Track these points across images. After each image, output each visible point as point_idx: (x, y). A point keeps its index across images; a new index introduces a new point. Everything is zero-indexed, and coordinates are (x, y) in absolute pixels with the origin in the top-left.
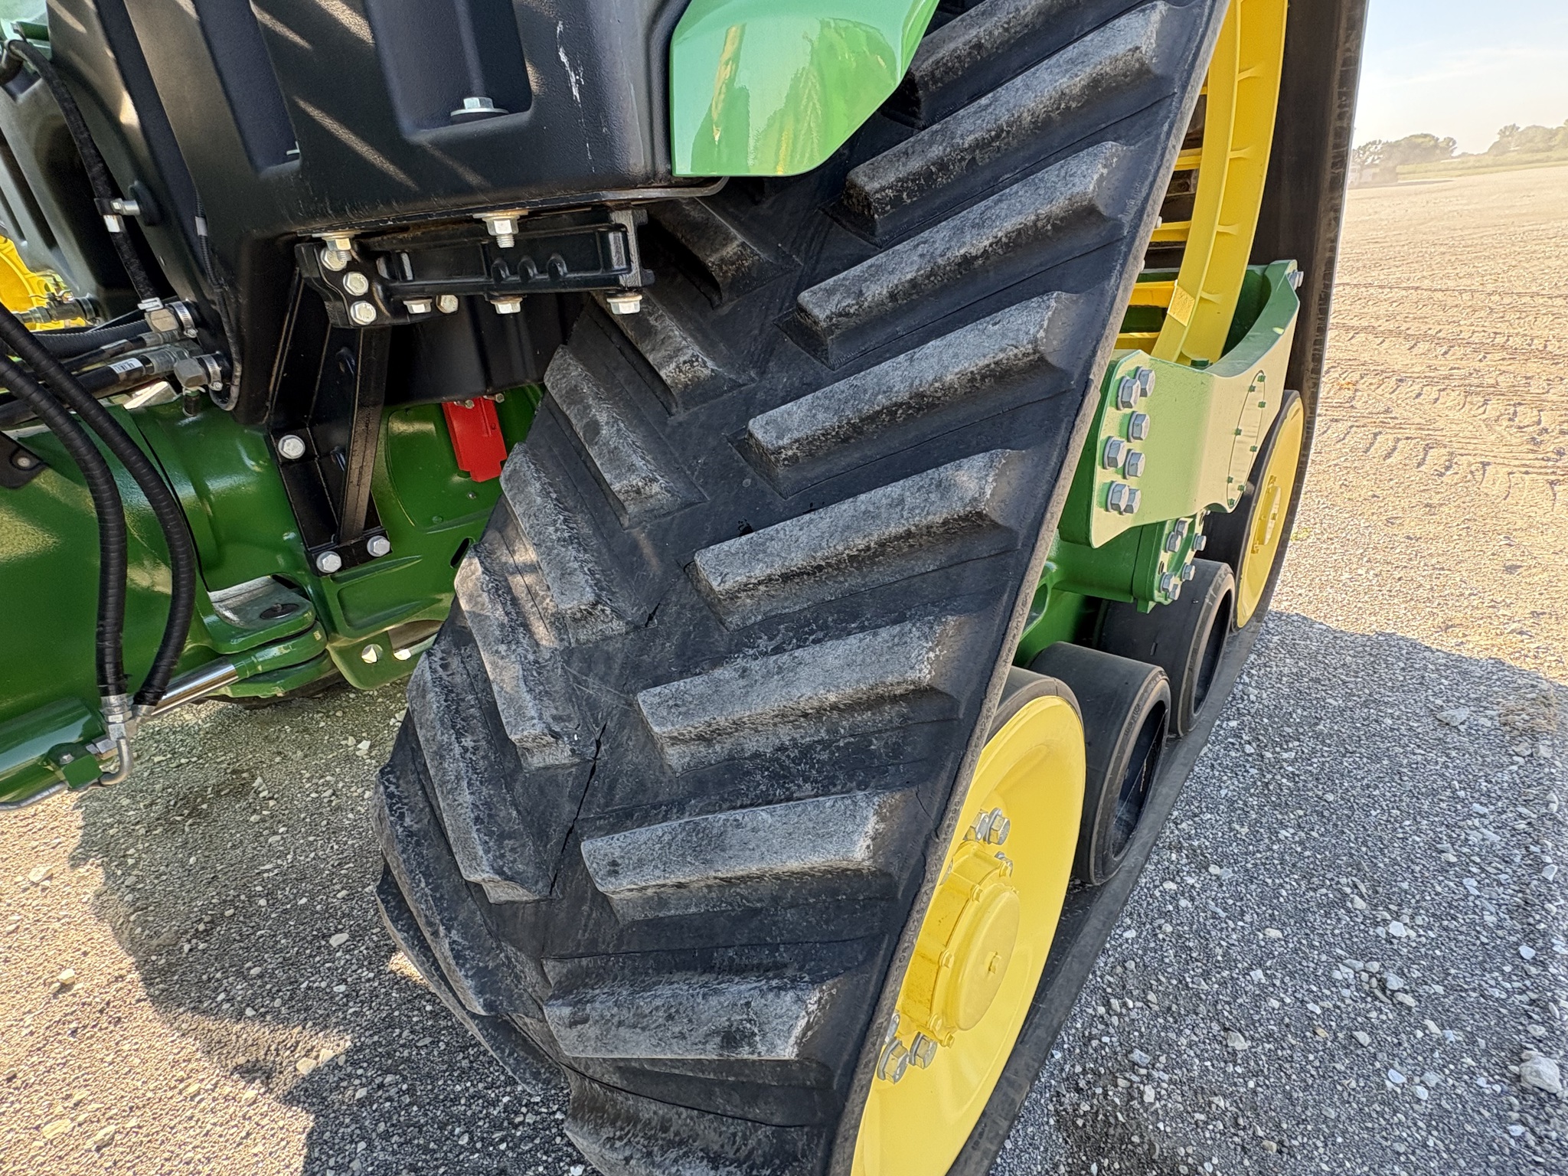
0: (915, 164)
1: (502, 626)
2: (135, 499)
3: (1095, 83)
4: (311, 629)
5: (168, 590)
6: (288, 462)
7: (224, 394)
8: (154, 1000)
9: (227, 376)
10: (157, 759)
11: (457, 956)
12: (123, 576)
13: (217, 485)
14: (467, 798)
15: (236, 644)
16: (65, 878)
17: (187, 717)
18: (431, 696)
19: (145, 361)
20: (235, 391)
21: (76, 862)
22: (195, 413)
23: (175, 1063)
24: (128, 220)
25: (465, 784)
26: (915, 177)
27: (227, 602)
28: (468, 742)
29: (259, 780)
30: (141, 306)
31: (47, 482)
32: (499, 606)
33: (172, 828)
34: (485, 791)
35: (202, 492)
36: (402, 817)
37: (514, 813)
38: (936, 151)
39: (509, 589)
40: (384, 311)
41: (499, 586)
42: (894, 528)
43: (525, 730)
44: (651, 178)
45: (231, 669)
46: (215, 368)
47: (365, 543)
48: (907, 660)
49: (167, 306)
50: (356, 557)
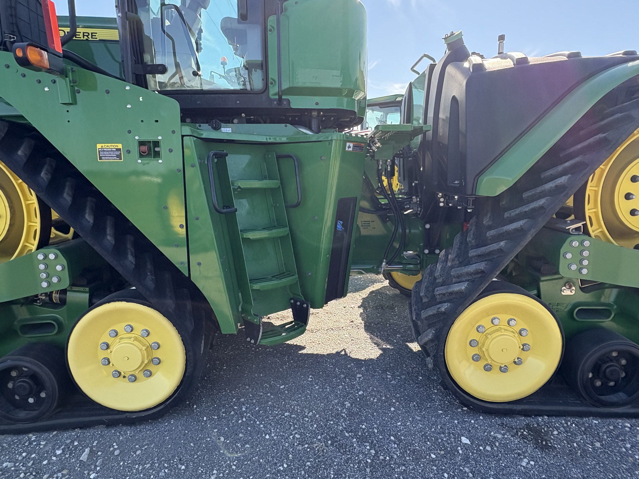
0: (530, 194)
2: (400, 230)
3: (556, 186)
4: (418, 264)
5: (398, 247)
6: (425, 229)
7: (419, 214)
8: (365, 329)
9: (421, 211)
10: (379, 297)
11: (415, 309)
12: (392, 243)
13: (413, 231)
14: (426, 284)
15: (404, 262)
16: (356, 309)
17: (388, 292)
19: (410, 206)
20: (421, 213)
21: (359, 307)
22: (414, 216)
23: (365, 337)
24: (416, 184)
26: (530, 196)
27: (407, 255)
28: (430, 278)
29: (396, 308)
30: (413, 198)
31: (389, 224)
32: (444, 258)
33: (377, 309)
34: (429, 285)
35: (410, 231)
38: (533, 192)
39: (448, 256)
40: (445, 205)
41: (447, 255)
42: (491, 249)
43: (437, 274)
44: (472, 195)
45: (402, 266)
46: (419, 209)
47: (435, 250)
48: (482, 266)
49: (416, 198)
50: (432, 252)
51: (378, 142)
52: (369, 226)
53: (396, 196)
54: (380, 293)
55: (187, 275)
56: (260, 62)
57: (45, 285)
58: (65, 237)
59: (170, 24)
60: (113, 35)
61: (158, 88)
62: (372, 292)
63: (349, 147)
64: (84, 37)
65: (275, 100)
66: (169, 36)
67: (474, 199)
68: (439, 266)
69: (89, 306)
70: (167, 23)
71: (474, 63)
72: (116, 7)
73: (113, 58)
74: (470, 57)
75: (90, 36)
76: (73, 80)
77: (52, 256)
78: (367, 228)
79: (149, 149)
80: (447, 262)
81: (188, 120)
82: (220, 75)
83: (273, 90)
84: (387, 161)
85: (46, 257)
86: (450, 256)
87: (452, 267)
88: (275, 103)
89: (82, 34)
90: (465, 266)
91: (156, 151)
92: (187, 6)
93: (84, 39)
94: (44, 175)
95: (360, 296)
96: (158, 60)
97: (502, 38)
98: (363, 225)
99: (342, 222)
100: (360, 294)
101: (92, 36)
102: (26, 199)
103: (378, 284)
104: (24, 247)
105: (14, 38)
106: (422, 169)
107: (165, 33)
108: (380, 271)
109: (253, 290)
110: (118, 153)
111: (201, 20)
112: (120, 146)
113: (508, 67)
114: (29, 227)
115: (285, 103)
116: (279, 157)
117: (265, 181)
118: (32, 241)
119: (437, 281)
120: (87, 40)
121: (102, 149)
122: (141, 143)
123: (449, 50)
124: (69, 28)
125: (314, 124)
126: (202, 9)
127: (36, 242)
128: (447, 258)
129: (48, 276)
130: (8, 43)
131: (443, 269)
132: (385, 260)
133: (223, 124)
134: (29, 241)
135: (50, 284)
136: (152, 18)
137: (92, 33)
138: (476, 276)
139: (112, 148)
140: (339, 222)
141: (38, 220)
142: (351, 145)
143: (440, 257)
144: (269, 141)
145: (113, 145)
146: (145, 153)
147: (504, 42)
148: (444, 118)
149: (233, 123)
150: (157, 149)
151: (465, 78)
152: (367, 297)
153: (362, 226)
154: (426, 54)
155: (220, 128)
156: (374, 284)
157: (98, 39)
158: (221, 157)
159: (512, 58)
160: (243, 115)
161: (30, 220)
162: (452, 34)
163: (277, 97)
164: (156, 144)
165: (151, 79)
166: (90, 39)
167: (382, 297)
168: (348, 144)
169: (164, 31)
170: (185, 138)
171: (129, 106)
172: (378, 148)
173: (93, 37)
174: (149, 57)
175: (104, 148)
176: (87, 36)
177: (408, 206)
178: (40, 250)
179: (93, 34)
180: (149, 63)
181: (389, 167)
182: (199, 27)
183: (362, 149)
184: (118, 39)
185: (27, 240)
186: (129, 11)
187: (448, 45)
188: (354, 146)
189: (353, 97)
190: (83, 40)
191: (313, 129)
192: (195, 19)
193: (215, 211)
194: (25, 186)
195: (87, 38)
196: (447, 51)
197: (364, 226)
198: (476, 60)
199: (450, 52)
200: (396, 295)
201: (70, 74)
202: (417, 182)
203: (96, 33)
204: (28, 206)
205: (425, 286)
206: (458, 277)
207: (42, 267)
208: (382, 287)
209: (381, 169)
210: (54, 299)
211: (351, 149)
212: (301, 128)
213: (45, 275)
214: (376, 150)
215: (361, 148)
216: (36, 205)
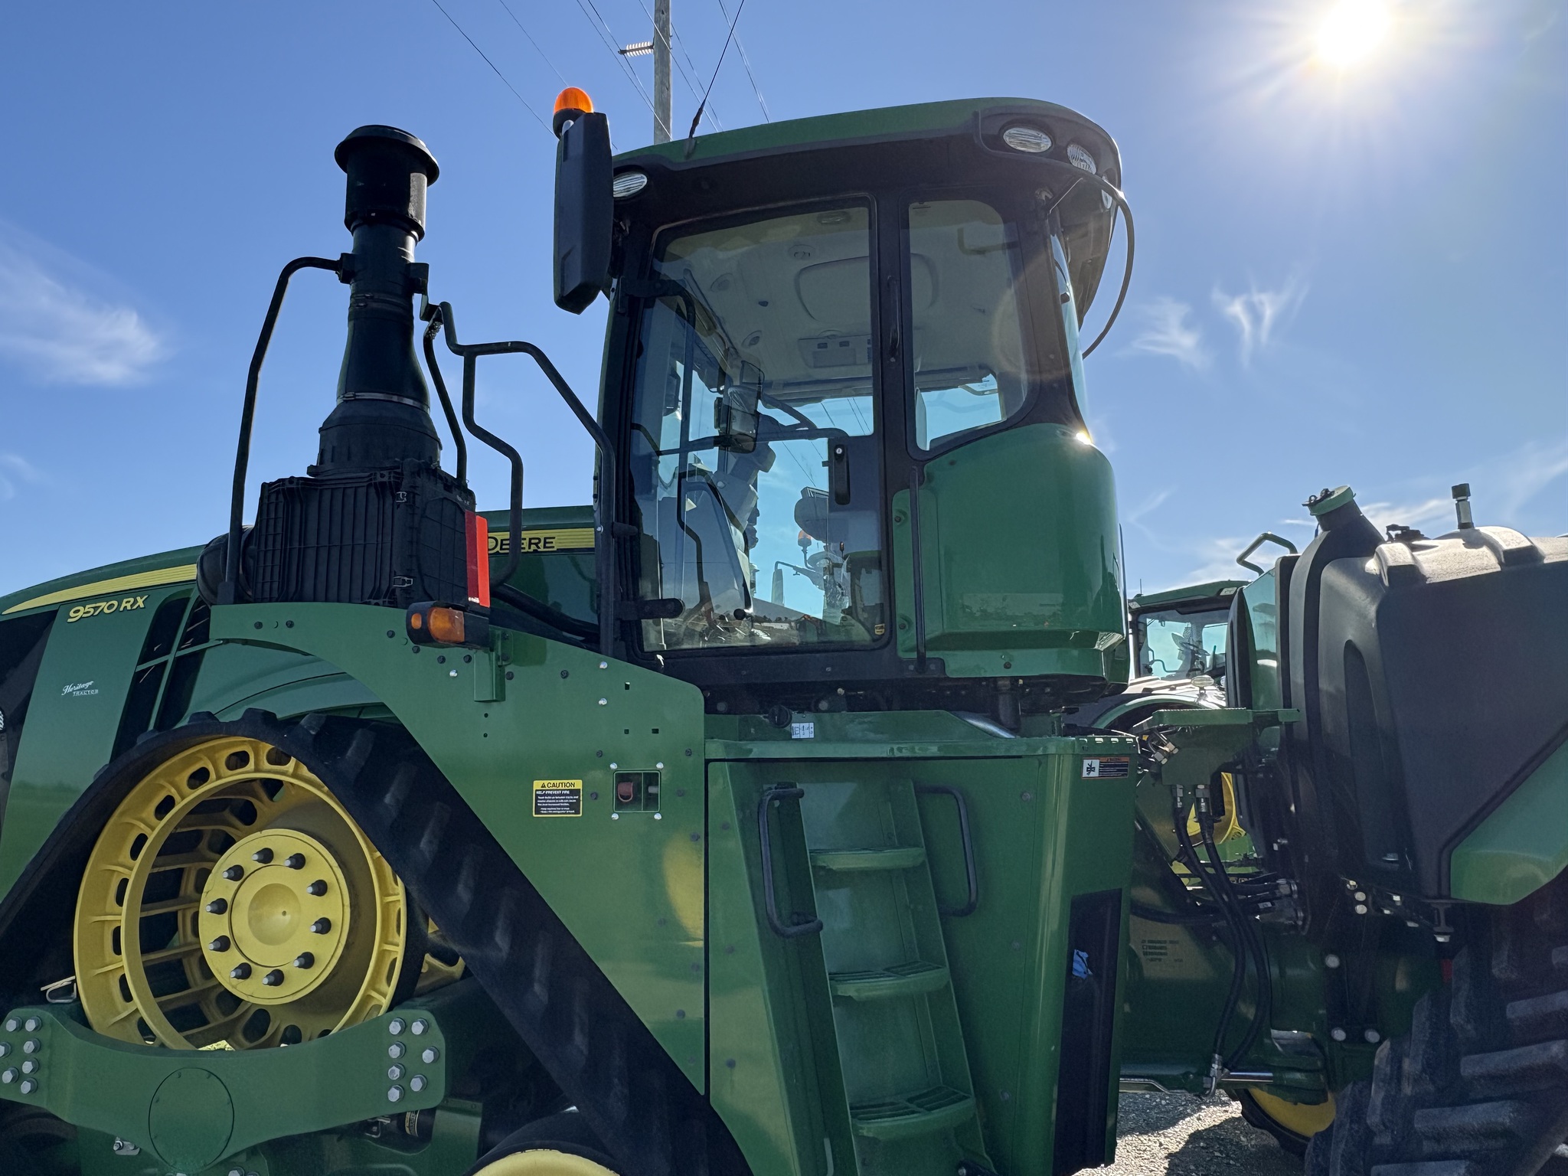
1: (1385, 1075)
2: (1251, 967)
4: (1318, 1071)
5: (1252, 1017)
6: (1327, 969)
7: (1303, 928)
9: (1304, 920)
10: (1217, 1154)
12: (1234, 1005)
13: (1291, 972)
14: (1342, 1146)
15: (1277, 1061)
17: (1243, 1139)
18: (1346, 1100)
19: (1273, 904)
20: (1307, 927)
24: (1281, 846)
25: (1344, 1141)
27: (1282, 1041)
28: (1355, 1127)
30: (1278, 882)
31: (1219, 949)
32: (1389, 1066)
34: (1352, 1150)
35: (1282, 973)
36: (1317, 1156)
37: (1362, 1163)
39: (1400, 1062)
40: (1373, 911)
41: (1396, 1060)
42: (1525, 1063)
43: (1373, 1119)
44: (1440, 897)
45: (1270, 1074)
46: (1301, 914)
47: (1364, 1030)
48: (1503, 1114)
49: (1289, 884)
50: (1356, 1037)
51: (1168, 741)
52: (1165, 954)
53: (1230, 870)
54: (1221, 1141)
55: (702, 1092)
56: (876, 555)
57: (394, 1095)
58: (447, 972)
59: (695, 506)
60: (583, 538)
61: (663, 643)
62: (1195, 1137)
63: (1091, 769)
64: (530, 548)
65: (910, 661)
66: (690, 532)
67: (1449, 906)
68: (1376, 1092)
69: (479, 1155)
70: (690, 505)
71: (1391, 563)
72: (595, 478)
73: (581, 573)
74: (1383, 546)
75: (541, 545)
76: (503, 654)
77: (417, 1028)
78: (1160, 960)
79: (637, 789)
80: (1399, 1081)
81: (722, 706)
82: (795, 568)
83: (906, 640)
84: (1195, 787)
85: (406, 1027)
86: (1406, 1064)
87: (1419, 1102)
88: (912, 667)
89: (528, 539)
90: (1453, 1105)
91: (650, 794)
92: (729, 472)
93: (529, 550)
94: (426, 845)
95: (1161, 1145)
96: (668, 591)
97: (1461, 492)
98: (1148, 950)
99: (1085, 955)
100: (1162, 1140)
101: (545, 543)
102: (385, 893)
103: (1212, 1108)
104: (367, 998)
105: (409, 582)
106: (1293, 808)
107: (683, 528)
108: (1209, 1086)
109: (861, 1138)
110: (573, 799)
111: (757, 494)
112: (578, 784)
113: (1485, 572)
114: (382, 954)
115: (932, 667)
116: (921, 791)
117: (888, 853)
118: (383, 986)
119: (1377, 1141)
120: (535, 551)
121: (542, 790)
122: (622, 778)
123: (1324, 529)
124: (508, 533)
125: (1004, 708)
126: (760, 471)
127: (391, 990)
128: (1400, 1068)
129: (405, 1076)
130: (398, 592)
131: (1390, 1102)
132: (1217, 1056)
133: (795, 714)
134: (377, 986)
135: (405, 1091)
136: (661, 500)
137: (545, 539)
138: (1492, 1143)
139: (563, 788)
140: (1078, 954)
141: (401, 939)
142: (1096, 763)
143: (1376, 1062)
144: (897, 754)
145: (566, 781)
146: (628, 798)
147: (1470, 499)
148: (1331, 689)
149: (818, 711)
150: (652, 790)
151: (1373, 599)
152: (1182, 1152)
153: (1145, 954)
154: (1269, 533)
155: (790, 722)
156: (1200, 1110)
157: (555, 549)
158: (790, 800)
159: (1493, 547)
160: (840, 691)
161: (385, 940)
162: (1327, 494)
163: (914, 655)
164: (652, 778)
165: (651, 629)
166: (542, 549)
167: (1228, 1155)
168: (1086, 763)
169: (682, 524)
170: (711, 765)
171: (603, 702)
172: (1169, 755)
173: (547, 545)
174: (650, 586)
175: (547, 788)
176: (536, 544)
177: (1269, 904)
178: (397, 1012)
179: (547, 540)
180: (650, 597)
181: (1203, 804)
182: (753, 505)
183: (1126, 770)
184: (592, 545)
185: (372, 985)
186: (618, 519)
187: (1321, 518)
188: (1102, 766)
189: (1096, 647)
190: (528, 552)
191: (1002, 718)
192: (747, 495)
193: (770, 930)
194: (388, 869)
195: (536, 548)
196: (1320, 531)
197: (1151, 953)
198: (1396, 553)
199: (1326, 533)
200: (1265, 1152)
201: (499, 644)
202: (1285, 842)
203: (554, 538)
204: (386, 907)
205: (1340, 1151)
206: (1438, 1138)
207: (395, 1051)
208: (1226, 1121)
209: (1182, 808)
210: (407, 1124)
211: (1095, 774)
212: (972, 718)
213: (397, 1071)
214: (1164, 761)
215: (1122, 768)
216: (402, 906)
